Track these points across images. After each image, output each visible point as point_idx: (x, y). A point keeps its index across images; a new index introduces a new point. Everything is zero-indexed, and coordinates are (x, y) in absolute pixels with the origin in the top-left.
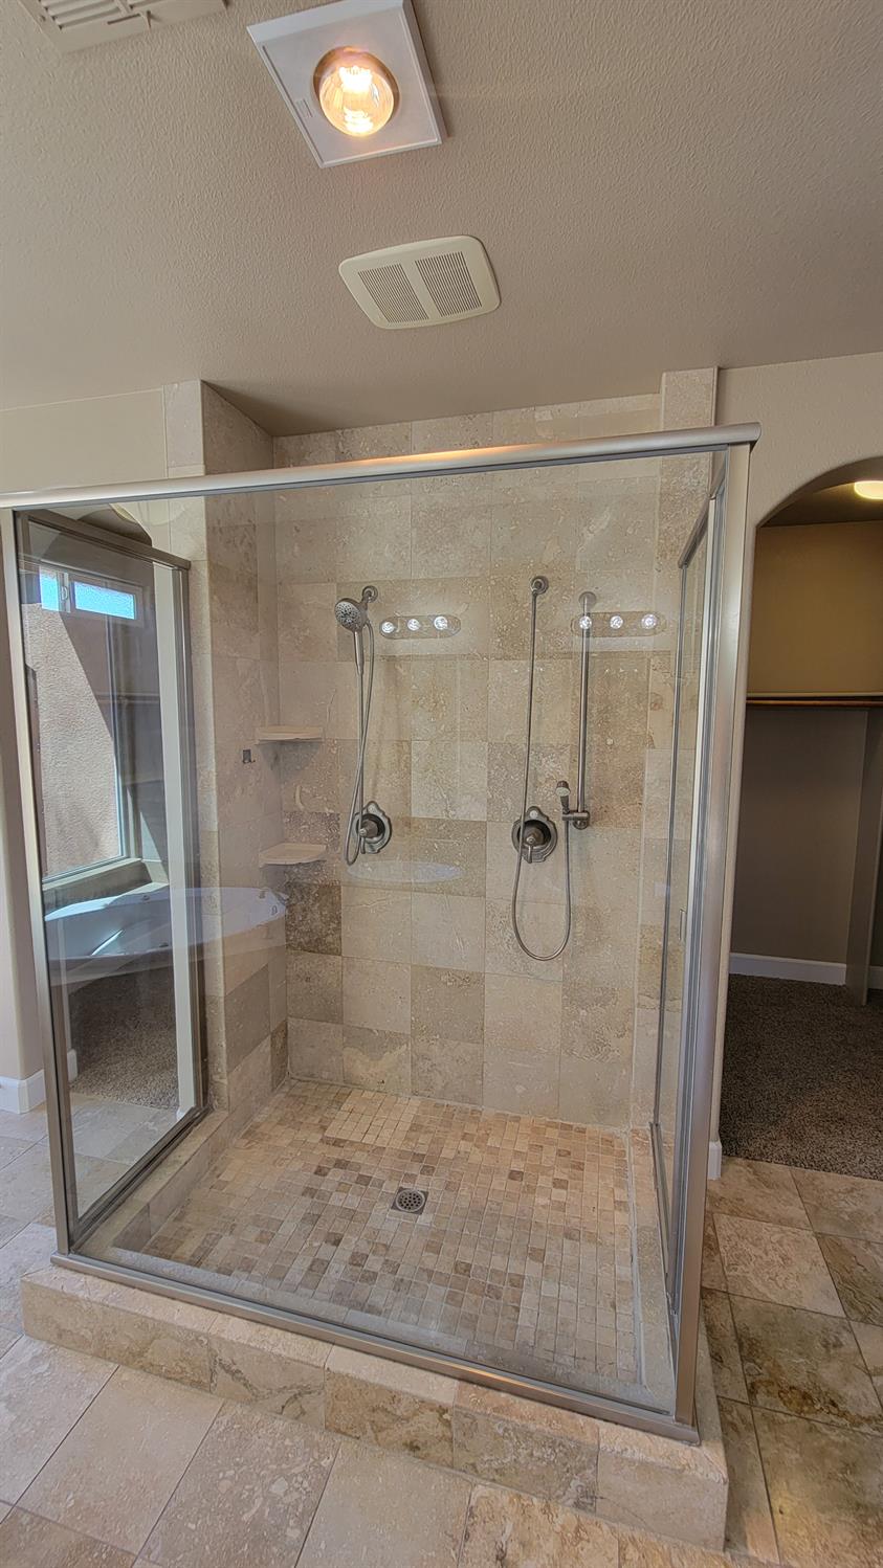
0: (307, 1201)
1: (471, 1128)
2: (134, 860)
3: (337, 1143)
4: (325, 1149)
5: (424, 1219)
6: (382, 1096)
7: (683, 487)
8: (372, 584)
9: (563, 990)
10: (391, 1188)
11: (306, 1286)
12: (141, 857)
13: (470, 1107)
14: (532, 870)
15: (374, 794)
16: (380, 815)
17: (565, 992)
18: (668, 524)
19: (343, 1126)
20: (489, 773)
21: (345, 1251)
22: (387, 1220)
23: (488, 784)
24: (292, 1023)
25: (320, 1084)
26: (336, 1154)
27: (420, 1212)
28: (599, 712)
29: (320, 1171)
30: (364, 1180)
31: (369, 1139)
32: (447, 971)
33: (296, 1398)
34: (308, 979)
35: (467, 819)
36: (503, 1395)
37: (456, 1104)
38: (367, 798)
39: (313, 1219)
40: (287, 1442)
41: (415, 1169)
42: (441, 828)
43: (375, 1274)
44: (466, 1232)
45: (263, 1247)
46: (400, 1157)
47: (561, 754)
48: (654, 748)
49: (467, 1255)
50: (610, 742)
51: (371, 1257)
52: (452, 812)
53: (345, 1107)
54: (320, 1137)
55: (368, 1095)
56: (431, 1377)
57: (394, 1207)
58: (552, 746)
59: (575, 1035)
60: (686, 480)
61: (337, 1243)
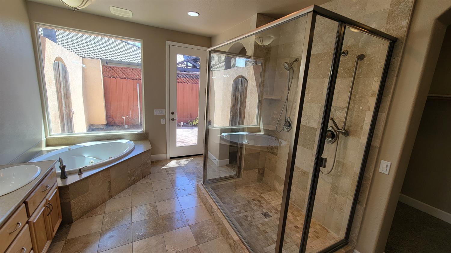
0: (247, 202)
1: (295, 213)
2: (258, 126)
3: (262, 197)
4: (258, 197)
5: (266, 220)
6: (280, 195)
7: (399, 10)
8: (298, 57)
9: (331, 186)
10: (265, 211)
11: (235, 213)
12: (260, 126)
13: (300, 209)
14: (328, 146)
15: (290, 116)
16: (290, 121)
17: (332, 187)
18: (389, 26)
19: (266, 196)
20: (320, 114)
21: (246, 213)
22: (258, 214)
23: (319, 117)
24: (265, 169)
25: (268, 186)
26: (259, 199)
27: (266, 218)
28: (359, 97)
29: (254, 200)
30: (261, 206)
31: (269, 201)
32: (300, 169)
33: (219, 224)
34: (270, 160)
35: (312, 126)
36: (245, 247)
37: (296, 206)
38: (288, 116)
39: (245, 205)
40: (215, 230)
41: (273, 211)
42: (305, 128)
43: (248, 220)
44: (273, 227)
45: (233, 203)
46: (272, 207)
47: (343, 110)
48: (370, 111)
49: (268, 230)
50: (361, 108)
51: (250, 218)
52: (308, 124)
53: (270, 193)
54: (259, 194)
55: (277, 193)
56: (236, 235)
57: (262, 214)
58: (340, 107)
59: (333, 202)
60: (401, 6)
61: (246, 211)
